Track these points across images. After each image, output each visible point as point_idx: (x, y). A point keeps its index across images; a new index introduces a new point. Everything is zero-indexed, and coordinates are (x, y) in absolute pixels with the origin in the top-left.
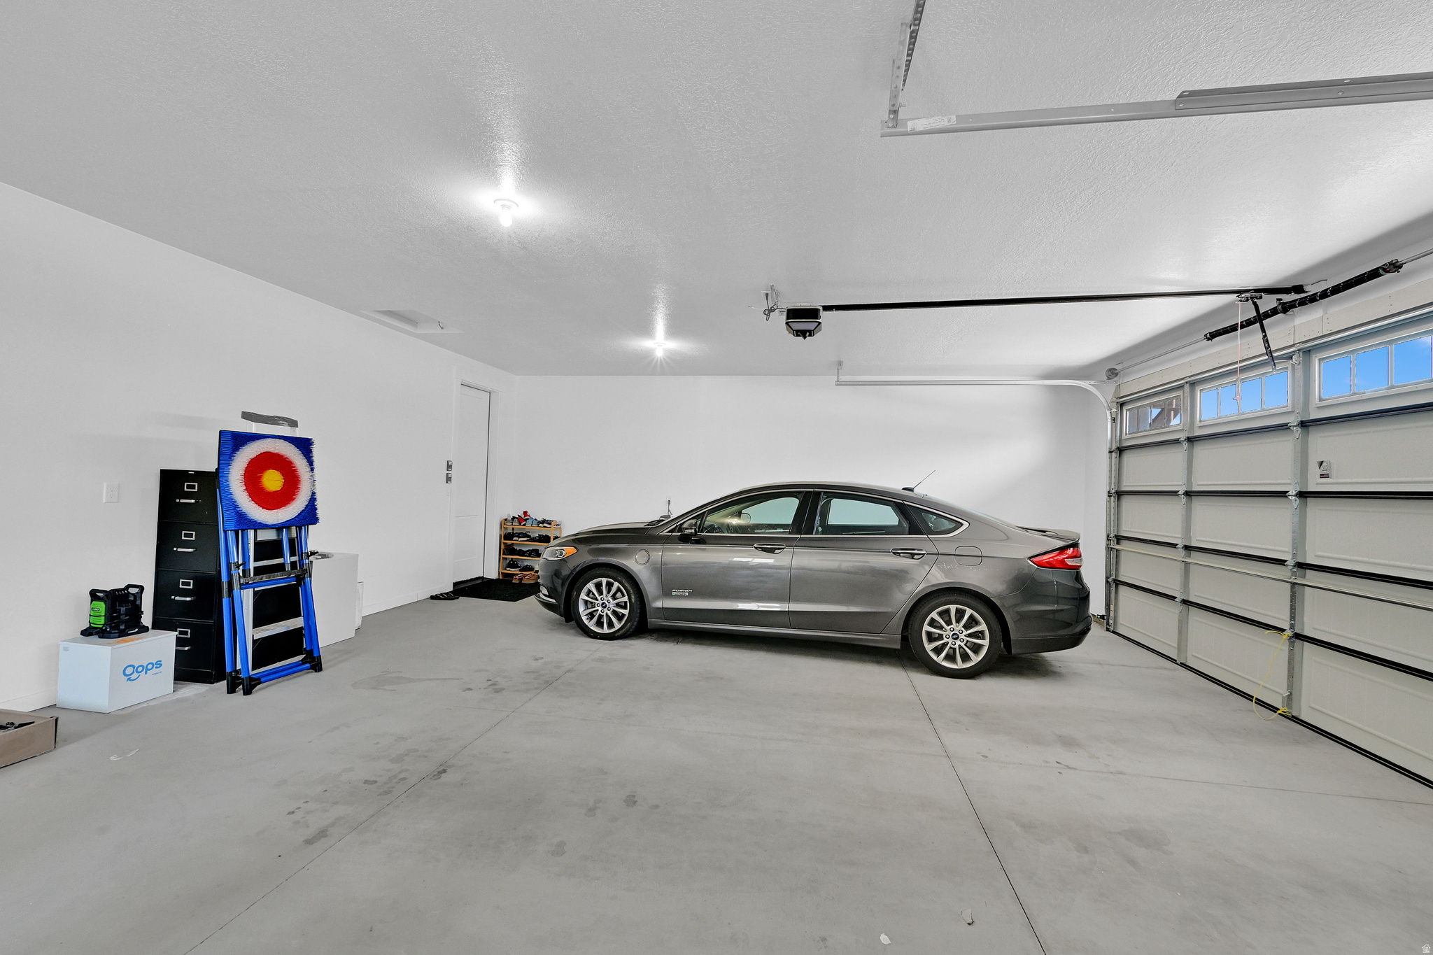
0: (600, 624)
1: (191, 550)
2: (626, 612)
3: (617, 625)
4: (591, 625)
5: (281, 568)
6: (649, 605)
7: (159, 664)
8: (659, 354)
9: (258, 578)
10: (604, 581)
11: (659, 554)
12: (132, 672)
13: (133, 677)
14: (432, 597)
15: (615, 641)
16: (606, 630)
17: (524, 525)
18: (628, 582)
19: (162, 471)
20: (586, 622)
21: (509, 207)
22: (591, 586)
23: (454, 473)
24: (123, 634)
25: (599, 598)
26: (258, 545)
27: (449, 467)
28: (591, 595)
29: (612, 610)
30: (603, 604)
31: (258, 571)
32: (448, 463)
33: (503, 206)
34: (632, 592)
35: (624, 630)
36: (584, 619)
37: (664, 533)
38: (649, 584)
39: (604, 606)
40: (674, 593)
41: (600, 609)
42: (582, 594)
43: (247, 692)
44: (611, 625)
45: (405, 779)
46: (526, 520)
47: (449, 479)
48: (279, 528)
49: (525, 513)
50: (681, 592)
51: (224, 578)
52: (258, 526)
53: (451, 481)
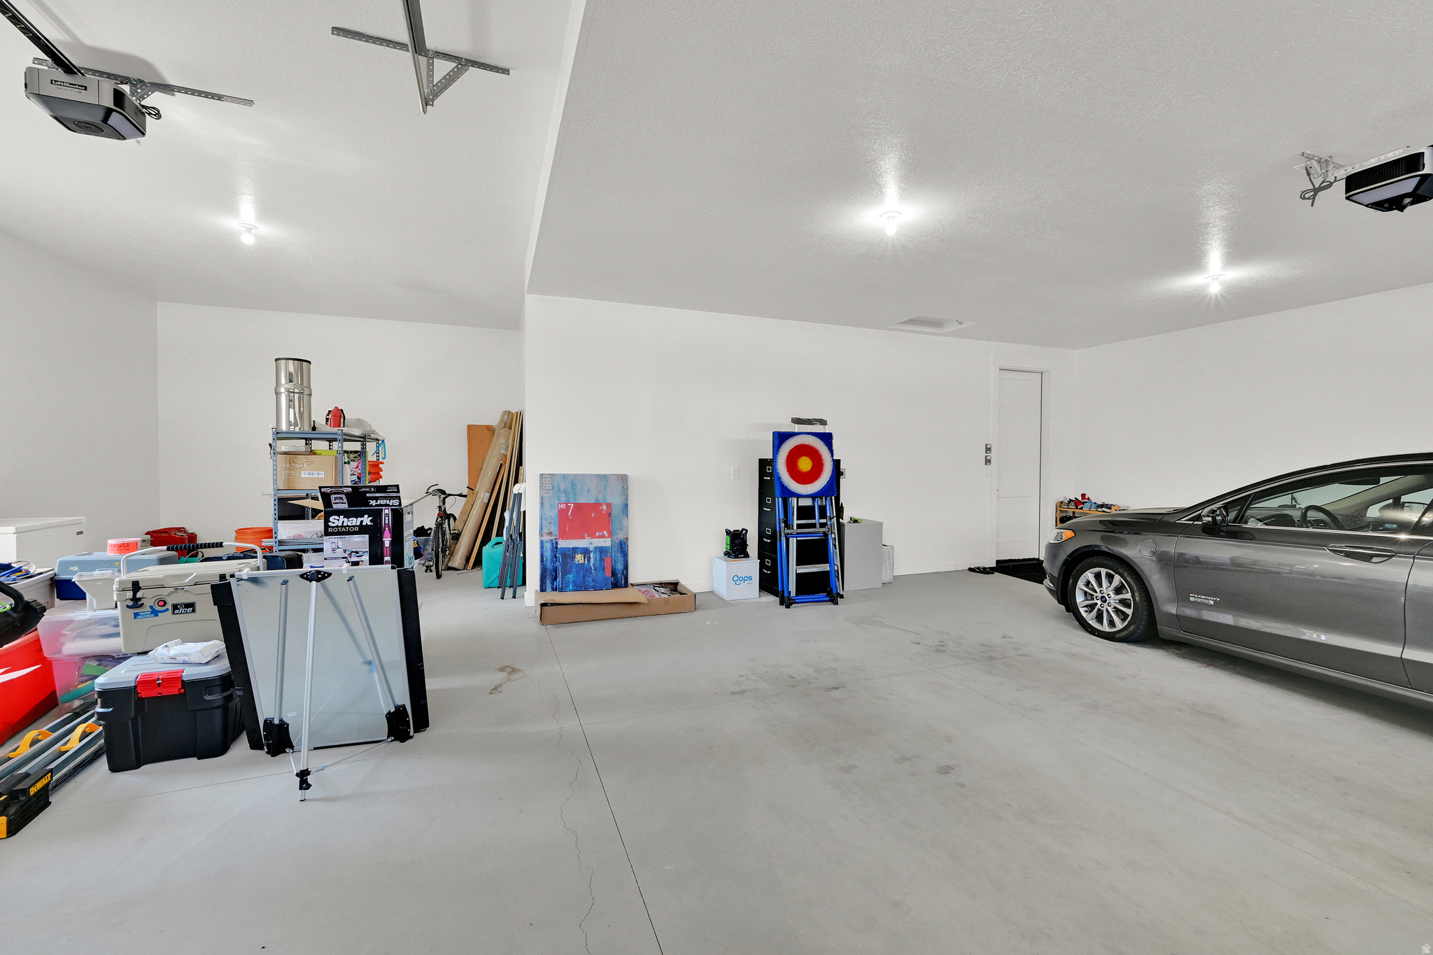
0: (1099, 618)
1: (769, 510)
2: (1129, 612)
3: (1120, 625)
4: (1090, 618)
5: (813, 526)
6: (1159, 609)
7: (750, 578)
8: (1215, 289)
9: (800, 531)
10: (1103, 571)
11: (1174, 546)
12: (738, 580)
13: (738, 582)
14: (970, 569)
15: (1117, 643)
16: (1106, 628)
17: (1081, 508)
18: (1130, 576)
19: (760, 459)
20: (1084, 615)
21: (893, 217)
22: (1089, 575)
23: (993, 455)
24: (736, 557)
25: (1098, 590)
26: (799, 508)
27: (988, 449)
28: (1090, 586)
29: (1112, 606)
30: (1102, 597)
31: (799, 526)
32: (986, 447)
33: (888, 218)
34: (1135, 589)
35: (1126, 632)
36: (1082, 610)
37: (1183, 521)
38: (1158, 583)
39: (1103, 599)
40: (1192, 599)
41: (1099, 602)
42: (1079, 583)
43: (788, 607)
44: (1112, 623)
45: (811, 683)
46: (1083, 503)
47: (988, 461)
48: (813, 497)
49: (1083, 496)
50: (1202, 599)
51: (778, 530)
52: (798, 496)
53: (990, 462)
